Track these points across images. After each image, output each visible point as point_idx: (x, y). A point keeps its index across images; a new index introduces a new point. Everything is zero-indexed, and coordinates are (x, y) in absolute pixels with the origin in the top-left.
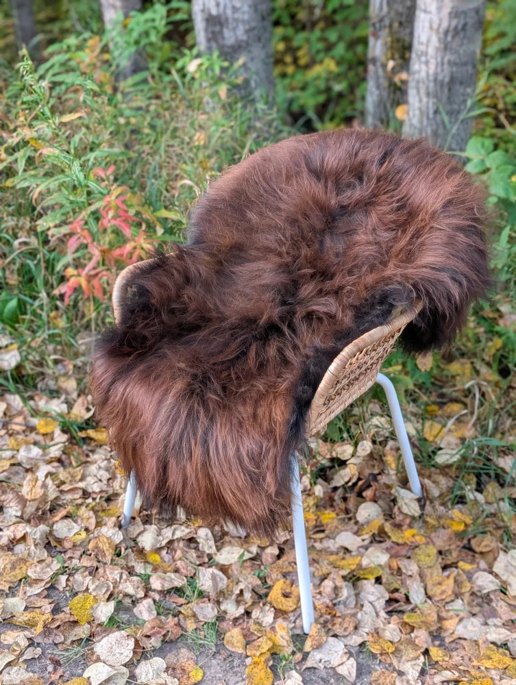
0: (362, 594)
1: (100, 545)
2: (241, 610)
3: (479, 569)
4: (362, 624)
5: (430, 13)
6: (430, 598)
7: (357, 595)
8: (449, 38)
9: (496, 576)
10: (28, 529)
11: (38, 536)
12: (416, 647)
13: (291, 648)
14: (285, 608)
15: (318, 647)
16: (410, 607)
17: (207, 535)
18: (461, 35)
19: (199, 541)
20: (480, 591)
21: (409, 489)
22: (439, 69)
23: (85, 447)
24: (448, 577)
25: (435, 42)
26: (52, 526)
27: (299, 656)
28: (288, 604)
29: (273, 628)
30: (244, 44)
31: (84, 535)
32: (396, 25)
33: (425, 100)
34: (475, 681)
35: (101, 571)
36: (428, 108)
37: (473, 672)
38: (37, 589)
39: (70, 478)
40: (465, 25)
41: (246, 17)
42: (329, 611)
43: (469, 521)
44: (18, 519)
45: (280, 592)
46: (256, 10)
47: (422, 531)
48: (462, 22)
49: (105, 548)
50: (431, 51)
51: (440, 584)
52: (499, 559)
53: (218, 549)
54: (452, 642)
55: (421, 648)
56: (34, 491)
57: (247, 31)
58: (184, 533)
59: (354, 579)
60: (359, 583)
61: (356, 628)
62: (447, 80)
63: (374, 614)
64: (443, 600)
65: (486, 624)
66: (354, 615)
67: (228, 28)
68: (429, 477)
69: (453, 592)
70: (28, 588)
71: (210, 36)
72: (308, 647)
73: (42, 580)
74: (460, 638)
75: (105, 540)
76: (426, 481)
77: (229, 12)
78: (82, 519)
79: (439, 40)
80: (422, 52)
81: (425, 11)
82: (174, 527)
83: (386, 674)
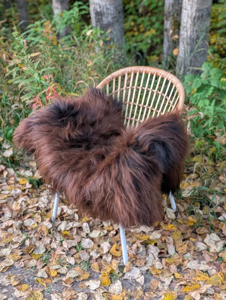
0: (149, 250)
1: (43, 229)
2: (99, 255)
3: (198, 241)
4: (148, 262)
5: (188, 10)
6: (177, 252)
7: (147, 250)
8: (196, 21)
9: (205, 244)
10: (14, 222)
11: (17, 225)
12: (170, 272)
13: (118, 271)
14: (116, 255)
15: (129, 271)
16: (168, 256)
17: (86, 226)
18: (201, 19)
19: (83, 228)
20: (198, 250)
21: (171, 208)
22: (192, 34)
23: (39, 190)
25: (190, 22)
26: (23, 221)
27: (121, 274)
28: (118, 254)
29: (111, 263)
30: (111, 23)
31: (36, 225)
32: (175, 15)
33: (186, 46)
34: (193, 286)
35: (43, 239)
36: (187, 50)
37: (192, 282)
38: (16, 246)
39: (32, 203)
40: (202, 15)
41: (112, 12)
42: (134, 257)
43: (195, 221)
44: (10, 218)
45: (115, 249)
46: (116, 9)
47: (176, 225)
49: (44, 230)
50: (188, 26)
51: (181, 246)
52: (207, 237)
53: (91, 231)
54: (185, 270)
55: (172, 273)
56: (17, 207)
57: (112, 18)
58: (77, 225)
59: (145, 244)
60: (148, 246)
61: (145, 264)
62: (195, 38)
63: (154, 258)
64: (182, 253)
65: (200, 263)
66: (145, 258)
67: (104, 16)
68: (180, 203)
69: (187, 250)
70: (12, 246)
71: (97, 20)
72: (125, 270)
73: (18, 242)
74: (188, 269)
75: (45, 227)
76: (179, 205)
77: (105, 10)
78: (36, 219)
79: (192, 21)
80: (185, 26)
81: (186, 9)
82: (72, 223)
83: (157, 281)
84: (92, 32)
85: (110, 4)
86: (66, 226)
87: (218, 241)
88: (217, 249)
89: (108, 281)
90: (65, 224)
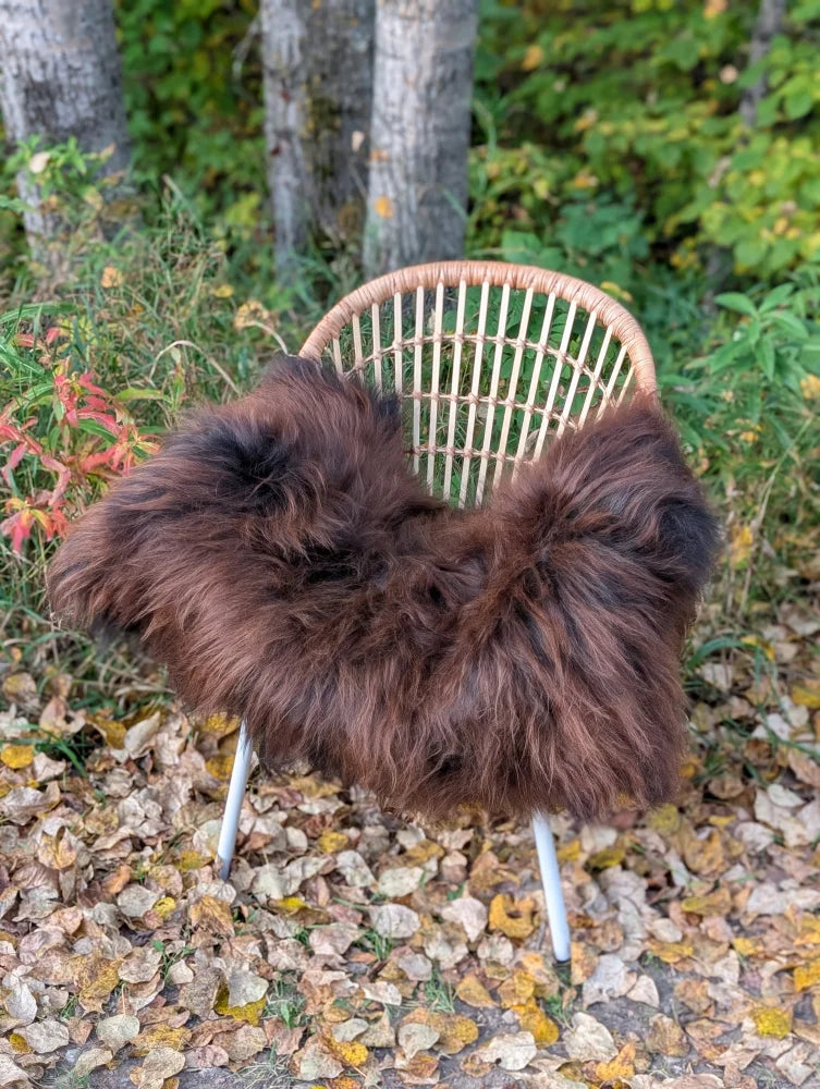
0: (611, 890)
1: (208, 910)
2: (462, 951)
3: (740, 821)
4: (628, 930)
5: (402, 58)
6: (695, 873)
7: (604, 891)
8: (434, 93)
9: (765, 824)
10: (87, 914)
11: (106, 919)
12: (716, 943)
14: (518, 934)
15: (591, 973)
16: (674, 892)
17: (354, 861)
18: (450, 87)
19: (343, 872)
20: (754, 850)
22: (422, 140)
23: (92, 777)
24: (710, 839)
25: (413, 100)
26: (115, 903)
27: (570, 993)
28: (522, 927)
29: (519, 965)
30: (90, 124)
31: (170, 903)
32: (317, 79)
33: (403, 186)
34: (812, 964)
35: (226, 948)
36: (408, 198)
37: (803, 953)
38: (148, 996)
39: (103, 827)
40: (454, 74)
41: (90, 82)
42: (582, 922)
43: (696, 762)
44: (55, 904)
45: (503, 913)
46: (104, 71)
48: (450, 70)
49: (216, 915)
50: (408, 114)
51: (701, 851)
52: (757, 802)
53: (377, 877)
54: (752, 923)
55: (722, 942)
56: (58, 858)
57: (94, 104)
58: (320, 866)
60: (602, 876)
61: (625, 936)
62: (434, 154)
63: (636, 912)
64: (714, 872)
65: (781, 890)
66: (614, 920)
67: (62, 100)
69: (725, 858)
70: (131, 1000)
71: (33, 115)
72: (578, 975)
73: (146, 982)
74: (760, 916)
75: (212, 901)
77: (63, 75)
78: (158, 881)
79: (420, 98)
80: (394, 117)
81: (394, 57)
82: (300, 860)
83: (694, 984)
84: (50, 161)
85: (81, 52)
86: (281, 880)
87: (799, 808)
88: (805, 833)
89: (547, 1025)
90: (277, 875)
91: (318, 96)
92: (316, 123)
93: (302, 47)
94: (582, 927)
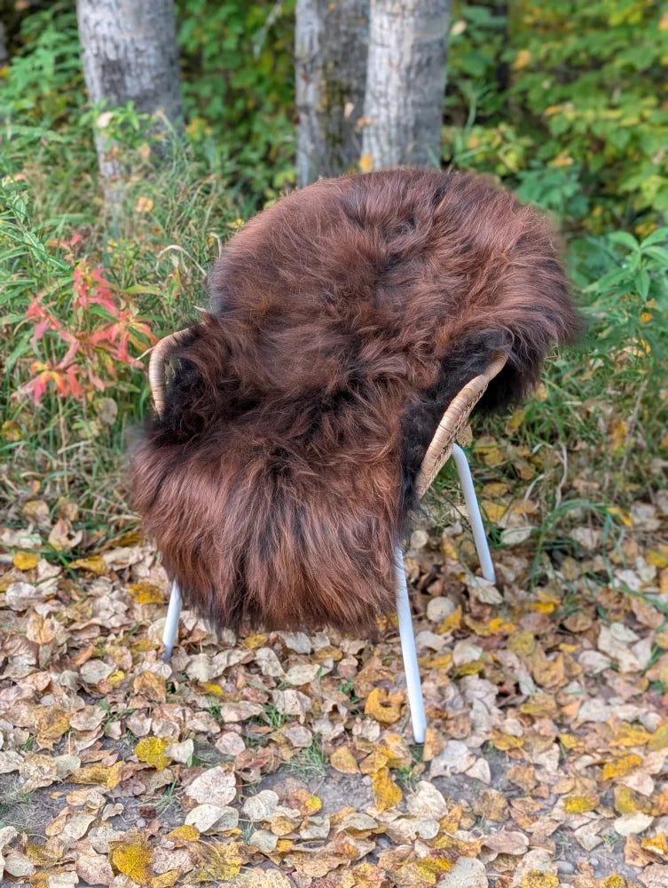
0: (468, 693)
1: (147, 682)
2: (340, 728)
3: (584, 649)
4: (477, 724)
5: (388, 46)
6: (540, 686)
7: (463, 694)
8: (412, 75)
9: (604, 653)
10: (53, 676)
11: (67, 682)
12: (545, 738)
13: (410, 759)
14: (387, 719)
15: (439, 753)
16: (520, 700)
17: (269, 656)
18: (426, 70)
19: (259, 663)
20: (591, 672)
21: (481, 576)
22: (402, 112)
23: (80, 580)
24: (555, 660)
25: (396, 80)
26: (78, 671)
27: (421, 766)
28: (391, 714)
29: (383, 742)
30: (151, 95)
31: (121, 675)
32: (331, 65)
33: (386, 148)
34: (620, 761)
35: (157, 712)
36: (390, 156)
37: (615, 752)
38: (89, 741)
39: (80, 616)
40: (429, 59)
41: (152, 61)
42: (439, 714)
43: (558, 602)
44: (33, 668)
45: (377, 703)
46: (164, 53)
47: (508, 619)
48: (426, 56)
49: (154, 686)
50: (392, 91)
51: (548, 669)
52: (601, 636)
53: (285, 670)
54: (579, 727)
55: (550, 737)
56: (42, 633)
57: (153, 79)
58: (241, 658)
59: (456, 677)
60: (462, 681)
61: (473, 728)
62: (412, 124)
63: (486, 712)
64: (555, 686)
65: (608, 704)
66: (466, 715)
67: (130, 74)
68: (500, 560)
69: (565, 676)
70: (76, 743)
71: (107, 85)
72: (428, 754)
73: (90, 731)
74: (587, 722)
75: (152, 676)
76: (498, 565)
77: (131, 56)
78: (114, 658)
79: (401, 78)
80: (381, 93)
81: (382, 45)
82: (226, 653)
83: (522, 769)
84: (113, 119)
85: (146, 38)
86: (210, 669)
87: (634, 643)
88: (637, 663)
89: (393, 788)
91: (332, 78)
92: (329, 101)
93: (320, 40)
94: (440, 718)
